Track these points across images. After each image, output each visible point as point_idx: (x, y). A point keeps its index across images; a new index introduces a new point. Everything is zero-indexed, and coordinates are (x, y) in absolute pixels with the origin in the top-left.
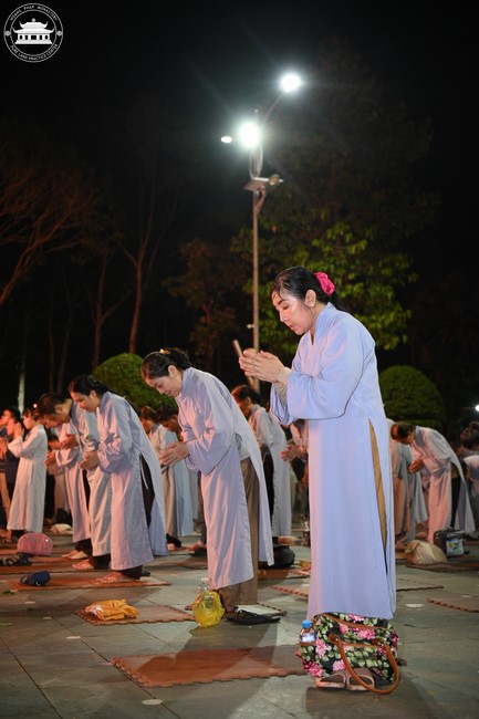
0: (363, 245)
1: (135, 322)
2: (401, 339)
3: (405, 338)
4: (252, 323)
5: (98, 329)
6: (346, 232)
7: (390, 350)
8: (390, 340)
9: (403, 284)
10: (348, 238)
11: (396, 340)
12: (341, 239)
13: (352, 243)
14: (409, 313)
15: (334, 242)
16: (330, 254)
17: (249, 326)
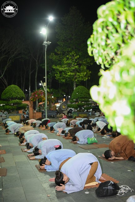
0: (78, 56)
1: (36, 74)
2: (88, 78)
3: (89, 78)
4: (45, 76)
5: (30, 75)
6: (74, 54)
7: (85, 81)
8: (85, 78)
9: (89, 65)
10: (75, 55)
11: (87, 78)
12: (73, 55)
13: (76, 56)
14: (90, 72)
15: (71, 56)
16: (71, 59)
17: (44, 77)
